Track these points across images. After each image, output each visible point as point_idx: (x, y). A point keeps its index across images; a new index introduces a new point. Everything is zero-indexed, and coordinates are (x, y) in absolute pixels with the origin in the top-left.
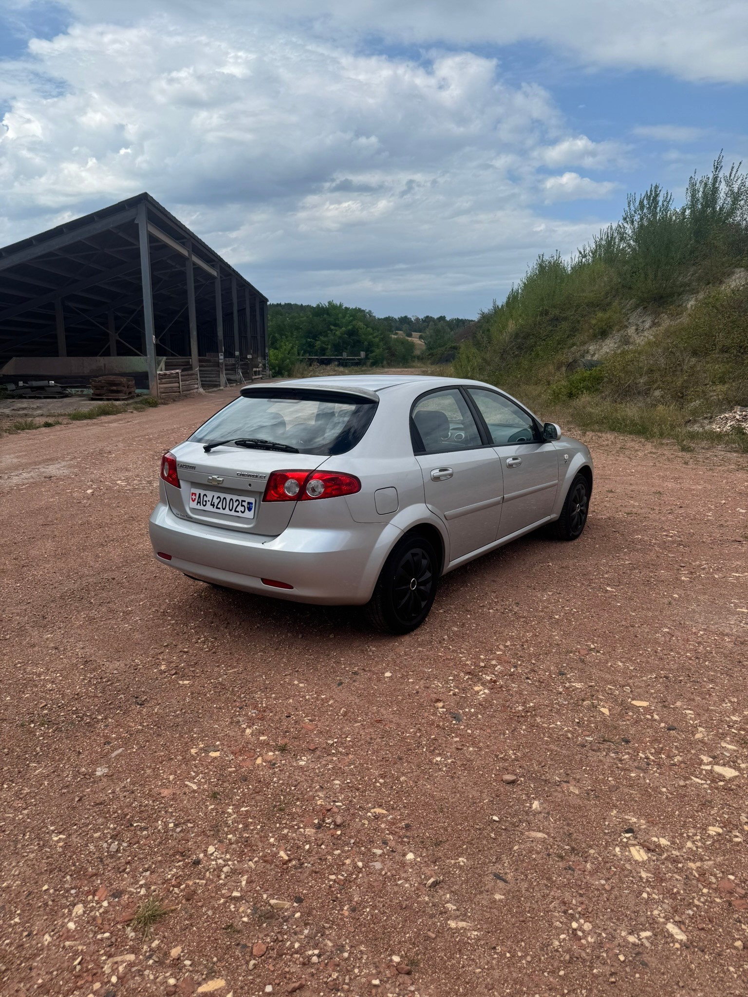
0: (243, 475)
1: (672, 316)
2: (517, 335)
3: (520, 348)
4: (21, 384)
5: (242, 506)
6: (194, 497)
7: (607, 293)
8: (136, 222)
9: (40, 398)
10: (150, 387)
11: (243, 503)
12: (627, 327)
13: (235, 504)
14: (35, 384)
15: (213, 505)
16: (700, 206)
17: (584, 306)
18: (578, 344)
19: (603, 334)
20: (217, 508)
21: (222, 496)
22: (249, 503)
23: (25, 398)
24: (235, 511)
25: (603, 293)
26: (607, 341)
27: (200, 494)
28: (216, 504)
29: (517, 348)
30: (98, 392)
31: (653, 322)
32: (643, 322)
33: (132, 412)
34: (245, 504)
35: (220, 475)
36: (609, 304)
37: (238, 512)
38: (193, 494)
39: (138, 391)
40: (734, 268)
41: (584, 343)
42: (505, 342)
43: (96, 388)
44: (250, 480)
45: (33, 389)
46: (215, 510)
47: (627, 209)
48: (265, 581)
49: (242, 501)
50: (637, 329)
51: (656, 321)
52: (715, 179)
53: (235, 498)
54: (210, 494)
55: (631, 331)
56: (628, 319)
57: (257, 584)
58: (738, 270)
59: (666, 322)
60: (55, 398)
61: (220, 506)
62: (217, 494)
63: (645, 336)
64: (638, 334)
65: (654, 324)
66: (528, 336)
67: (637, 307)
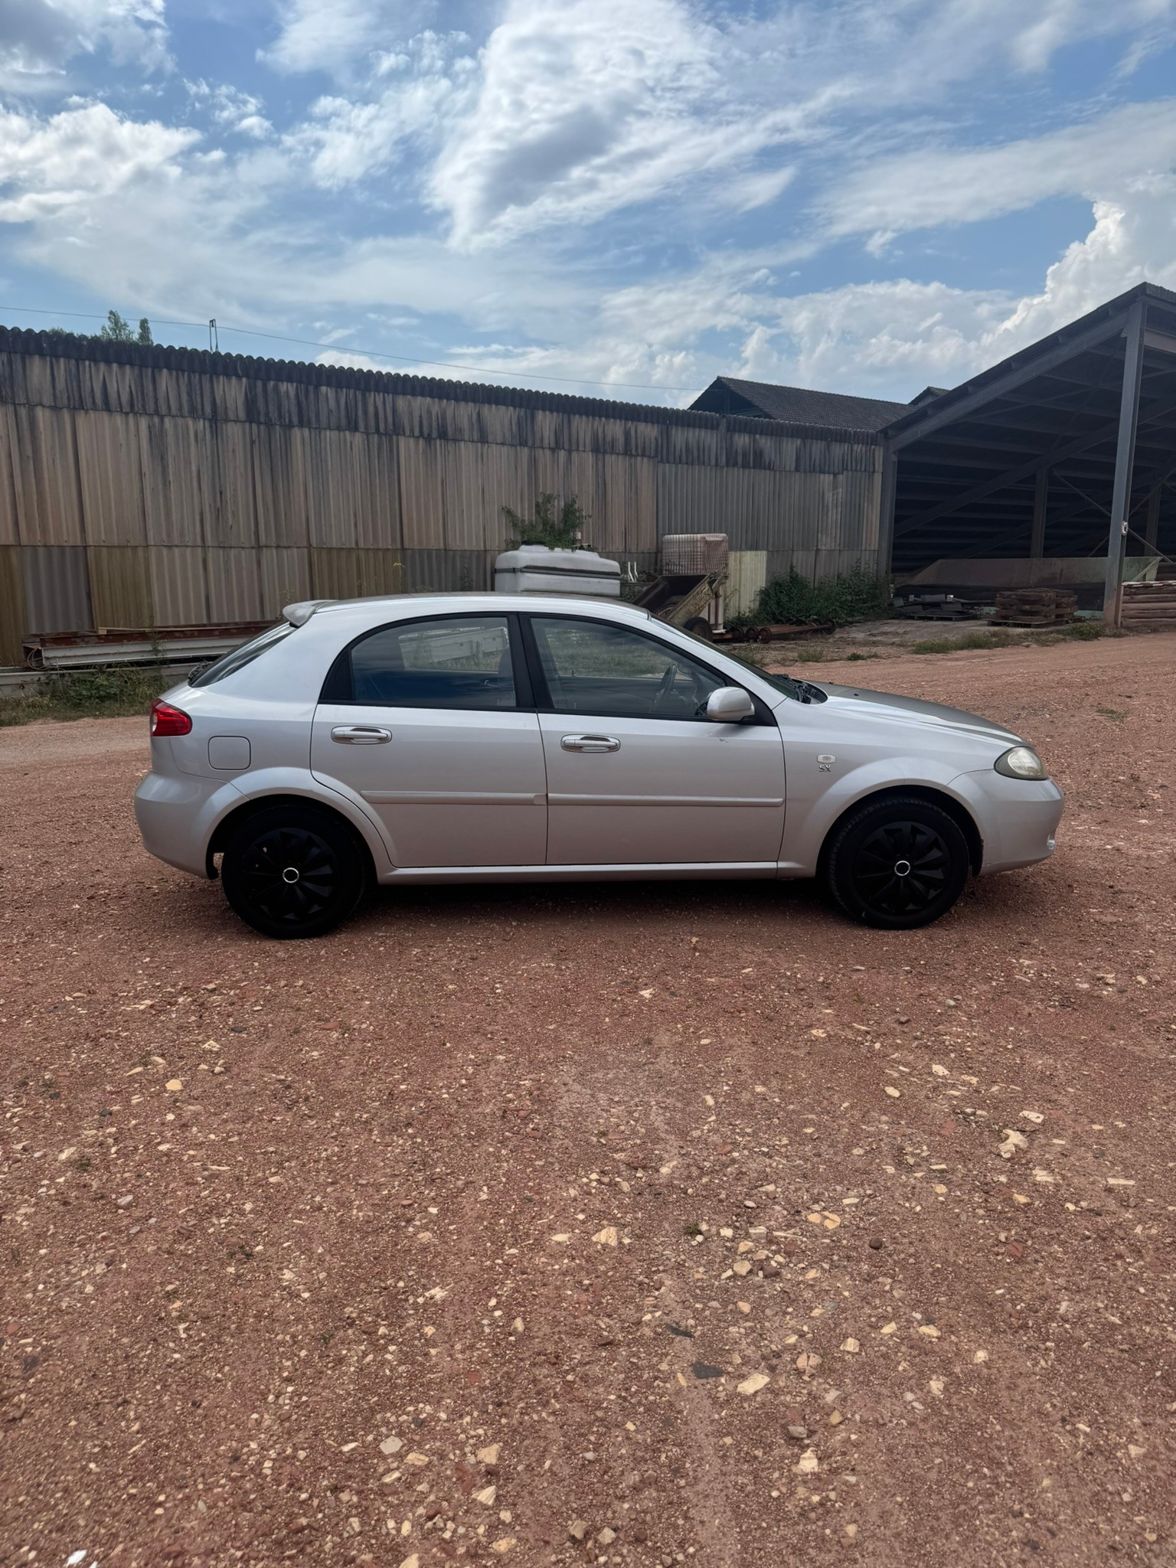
4: (912, 598)
8: (1123, 335)
9: (931, 619)
10: (1105, 607)
14: (929, 598)
23: (912, 618)
30: (1004, 613)
33: (1028, 646)
39: (1079, 613)
43: (1004, 606)
45: (926, 605)
60: (950, 619)
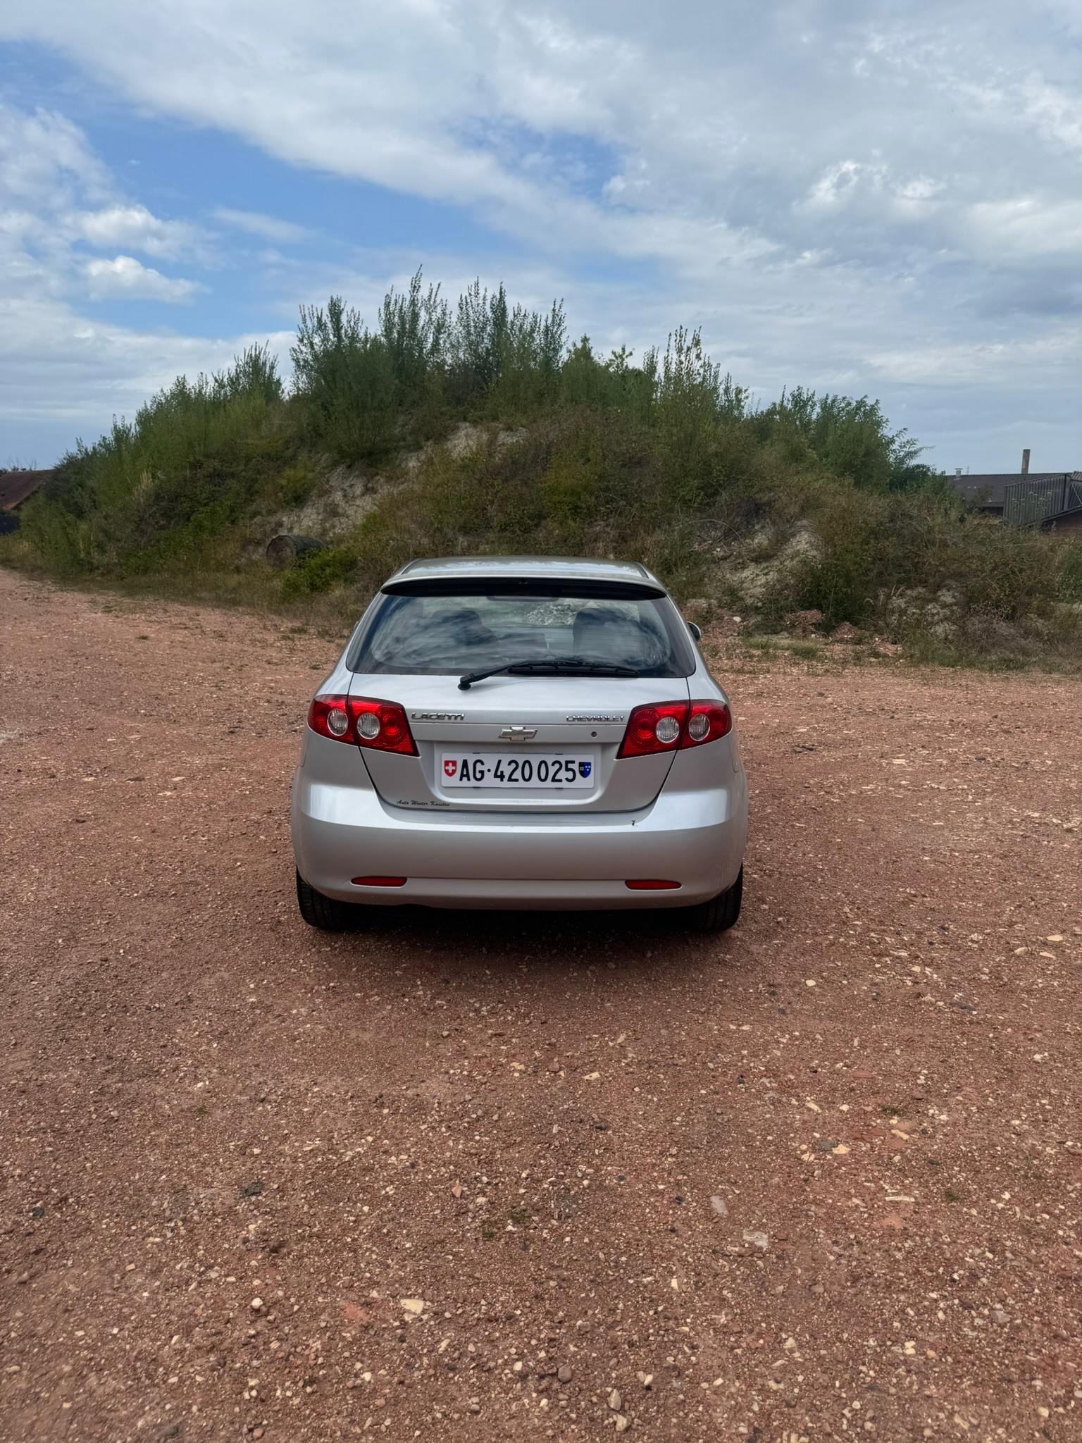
0: (580, 719)
1: (389, 479)
2: (158, 497)
3: (167, 515)
5: (567, 769)
6: (450, 768)
7: (287, 442)
11: (570, 766)
12: (330, 492)
13: (552, 770)
15: (502, 777)
16: (396, 335)
17: (259, 458)
18: (264, 512)
19: (298, 500)
20: (510, 779)
21: (521, 759)
22: (581, 764)
24: (554, 780)
25: (280, 442)
26: (309, 511)
27: (465, 764)
28: (507, 775)
29: (162, 515)
31: (365, 486)
32: (351, 486)
34: (575, 767)
35: (525, 725)
36: (294, 457)
37: (560, 781)
38: (447, 763)
40: (457, 421)
41: (271, 512)
42: (139, 504)
44: (597, 727)
46: (506, 784)
47: (302, 326)
48: (632, 884)
49: (567, 762)
50: (345, 496)
51: (370, 485)
52: (413, 303)
53: (550, 759)
54: (490, 761)
55: (338, 497)
56: (328, 481)
57: (618, 891)
58: (462, 425)
59: (385, 490)
61: (517, 775)
62: (506, 758)
63: (358, 506)
64: (347, 502)
65: (368, 490)
66: (175, 498)
67: (335, 464)
